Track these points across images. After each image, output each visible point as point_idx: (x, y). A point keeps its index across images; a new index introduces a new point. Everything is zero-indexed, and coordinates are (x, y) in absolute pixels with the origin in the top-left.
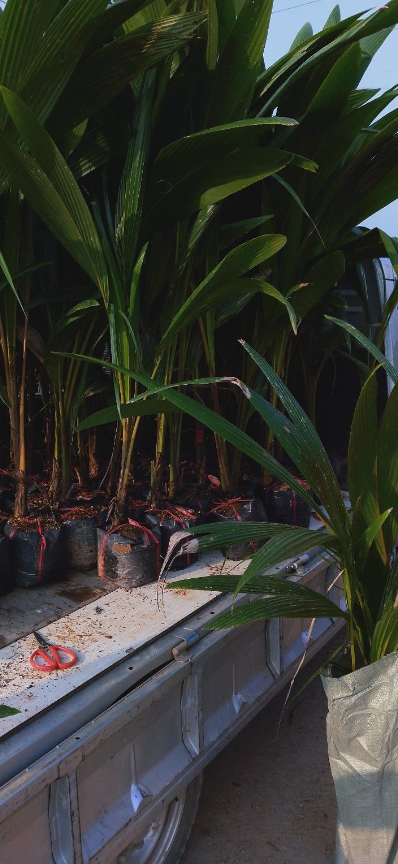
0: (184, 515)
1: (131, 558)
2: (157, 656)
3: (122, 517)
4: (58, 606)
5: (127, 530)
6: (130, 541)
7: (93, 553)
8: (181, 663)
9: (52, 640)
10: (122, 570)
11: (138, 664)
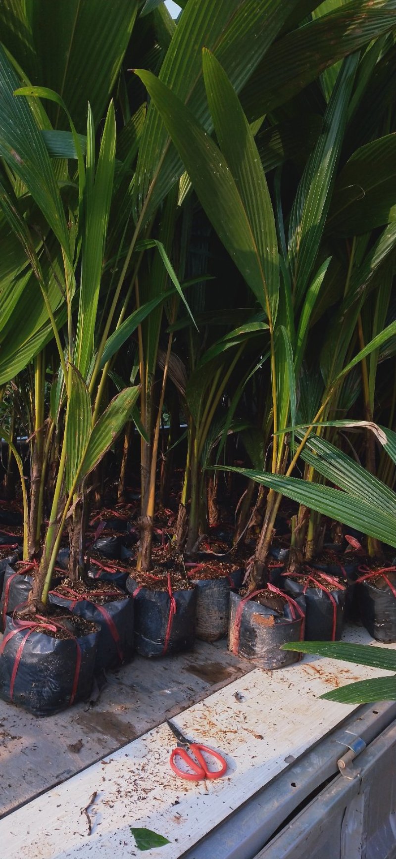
0: (329, 584)
1: (273, 633)
2: (323, 769)
3: (261, 580)
4: (190, 687)
5: (267, 598)
6: (273, 612)
7: (223, 621)
8: (348, 779)
9: (190, 734)
10: (260, 646)
11: (304, 780)
